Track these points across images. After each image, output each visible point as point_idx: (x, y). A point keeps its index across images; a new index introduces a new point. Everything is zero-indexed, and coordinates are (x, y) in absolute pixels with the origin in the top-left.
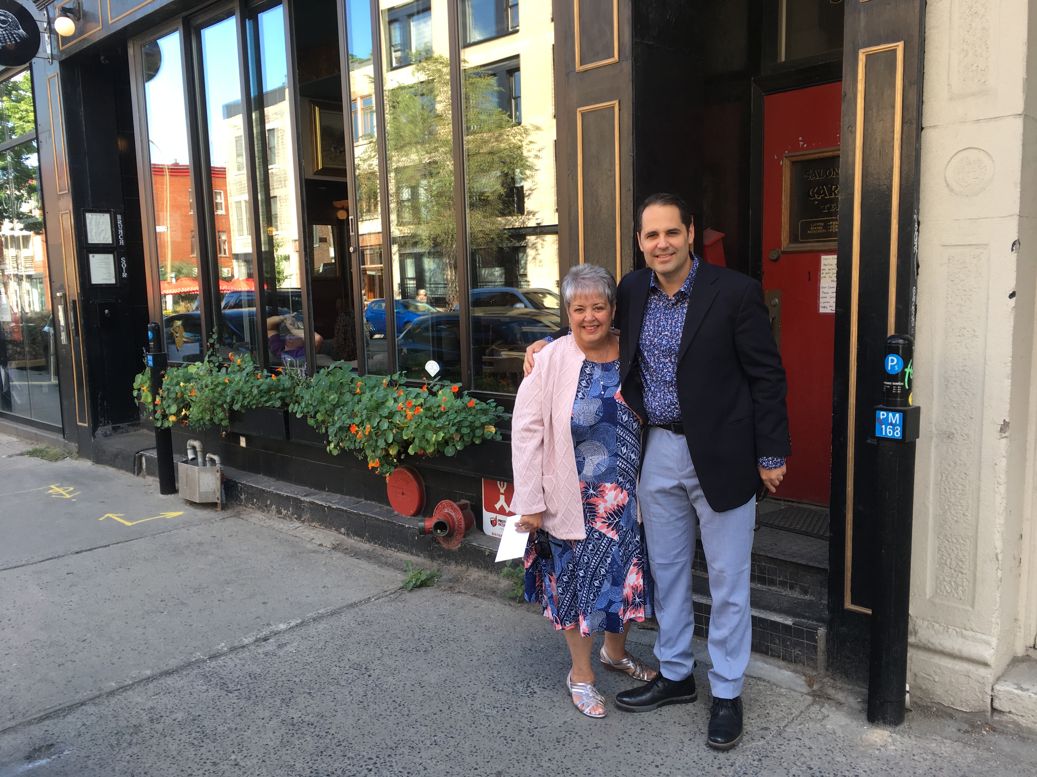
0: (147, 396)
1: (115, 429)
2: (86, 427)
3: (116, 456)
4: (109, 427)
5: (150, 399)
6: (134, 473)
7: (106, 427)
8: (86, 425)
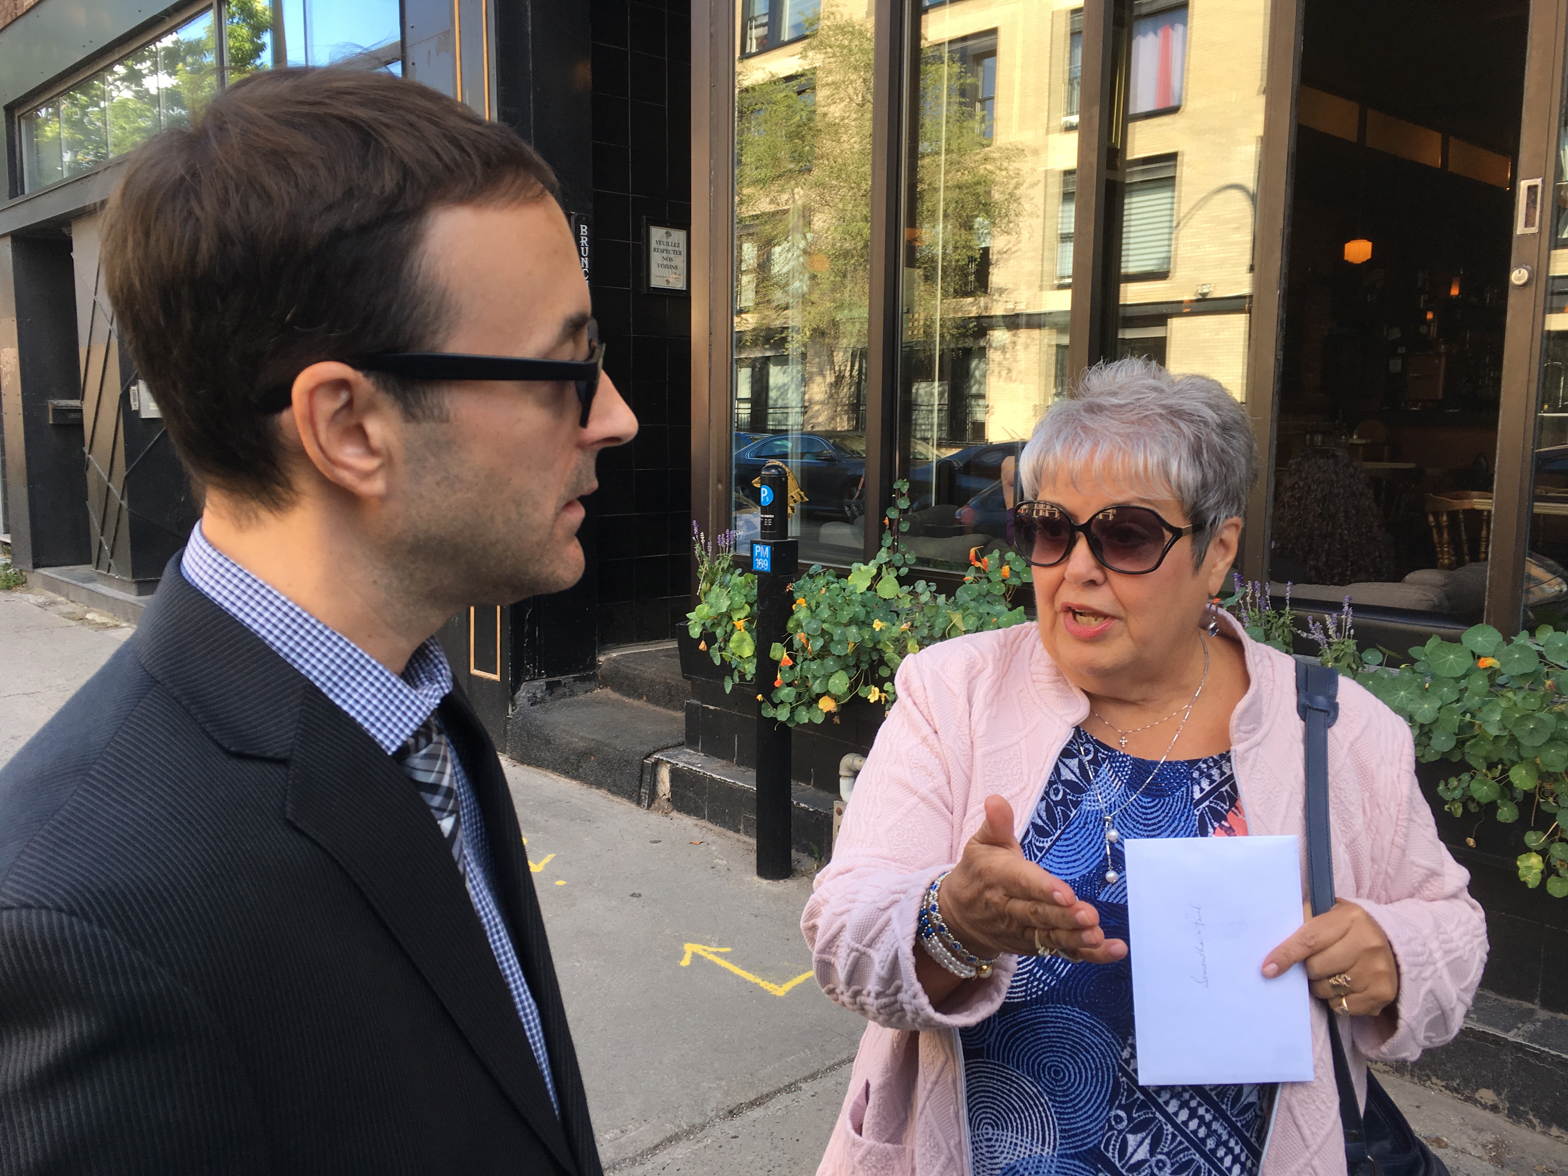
0: (742, 641)
1: (551, 687)
2: (494, 681)
3: (584, 755)
4: (541, 683)
5: (748, 650)
6: (639, 803)
7: (536, 683)
8: (497, 677)
